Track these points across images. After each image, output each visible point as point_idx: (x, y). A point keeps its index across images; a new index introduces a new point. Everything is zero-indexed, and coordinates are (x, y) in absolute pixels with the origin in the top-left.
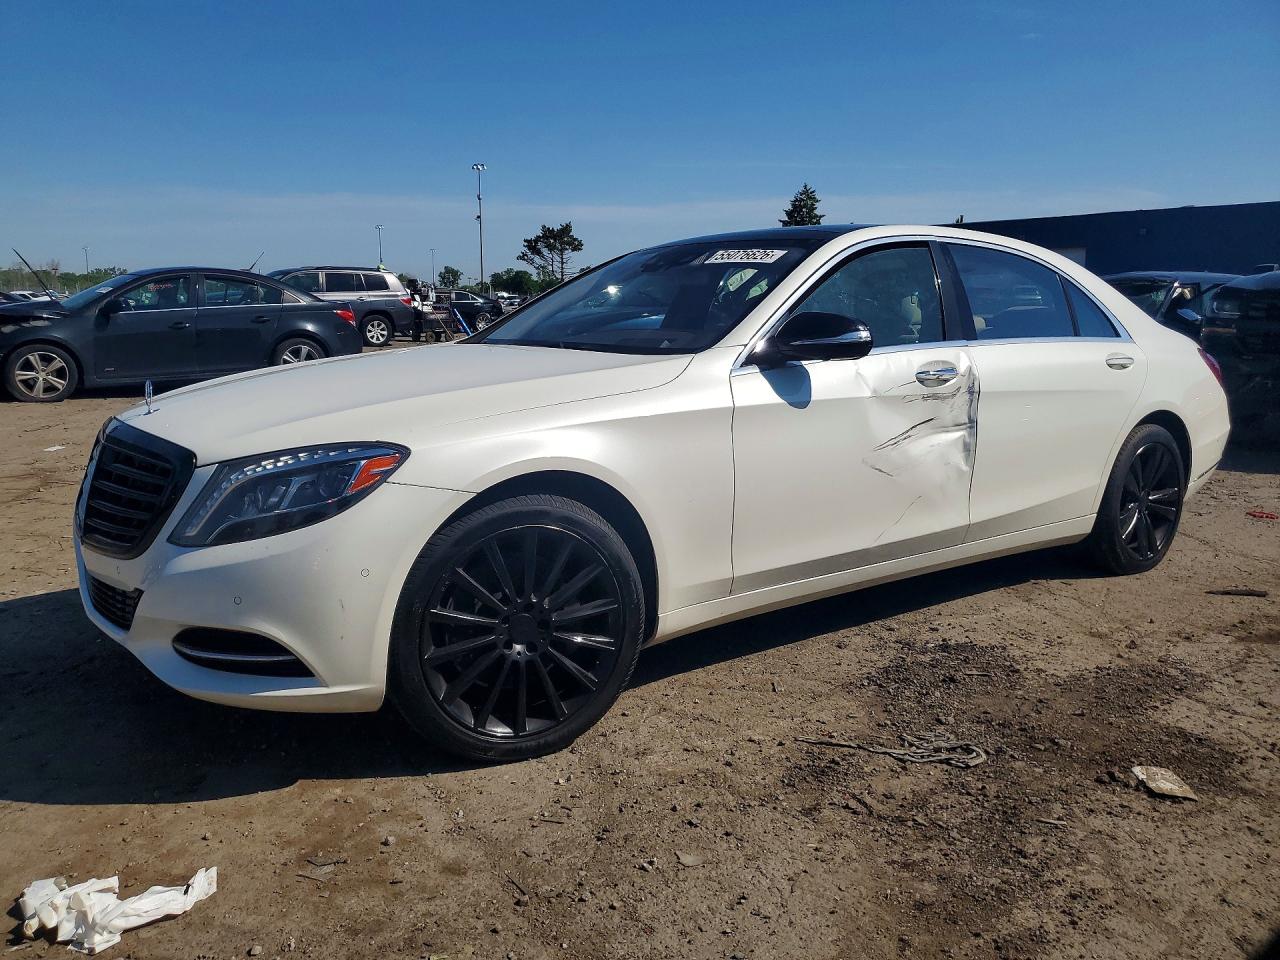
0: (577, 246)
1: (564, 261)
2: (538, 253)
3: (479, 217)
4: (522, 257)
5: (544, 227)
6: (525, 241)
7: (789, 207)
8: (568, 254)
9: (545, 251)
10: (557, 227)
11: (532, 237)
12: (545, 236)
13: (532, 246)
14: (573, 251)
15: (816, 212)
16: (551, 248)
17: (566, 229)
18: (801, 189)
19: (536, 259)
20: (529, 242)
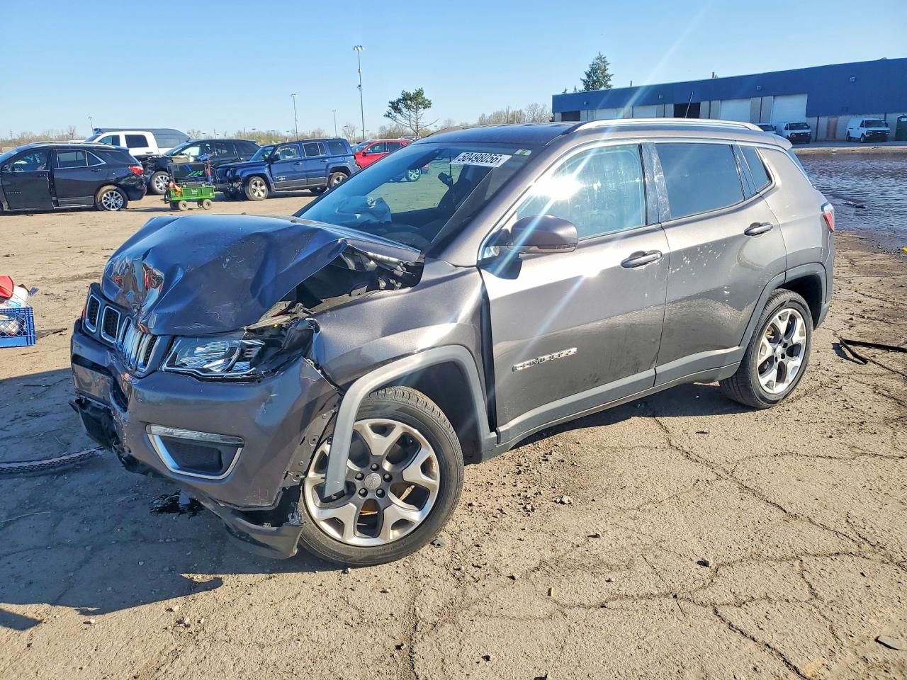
0: (427, 105)
1: (418, 116)
2: (400, 112)
3: (360, 86)
4: (388, 115)
5: (403, 91)
6: (390, 103)
7: (588, 69)
8: (421, 111)
9: (404, 110)
10: (412, 92)
11: (394, 99)
12: (404, 99)
13: (395, 106)
14: (424, 108)
15: (607, 72)
16: (408, 107)
17: (419, 93)
18: (597, 55)
19: (398, 116)
20: (392, 103)
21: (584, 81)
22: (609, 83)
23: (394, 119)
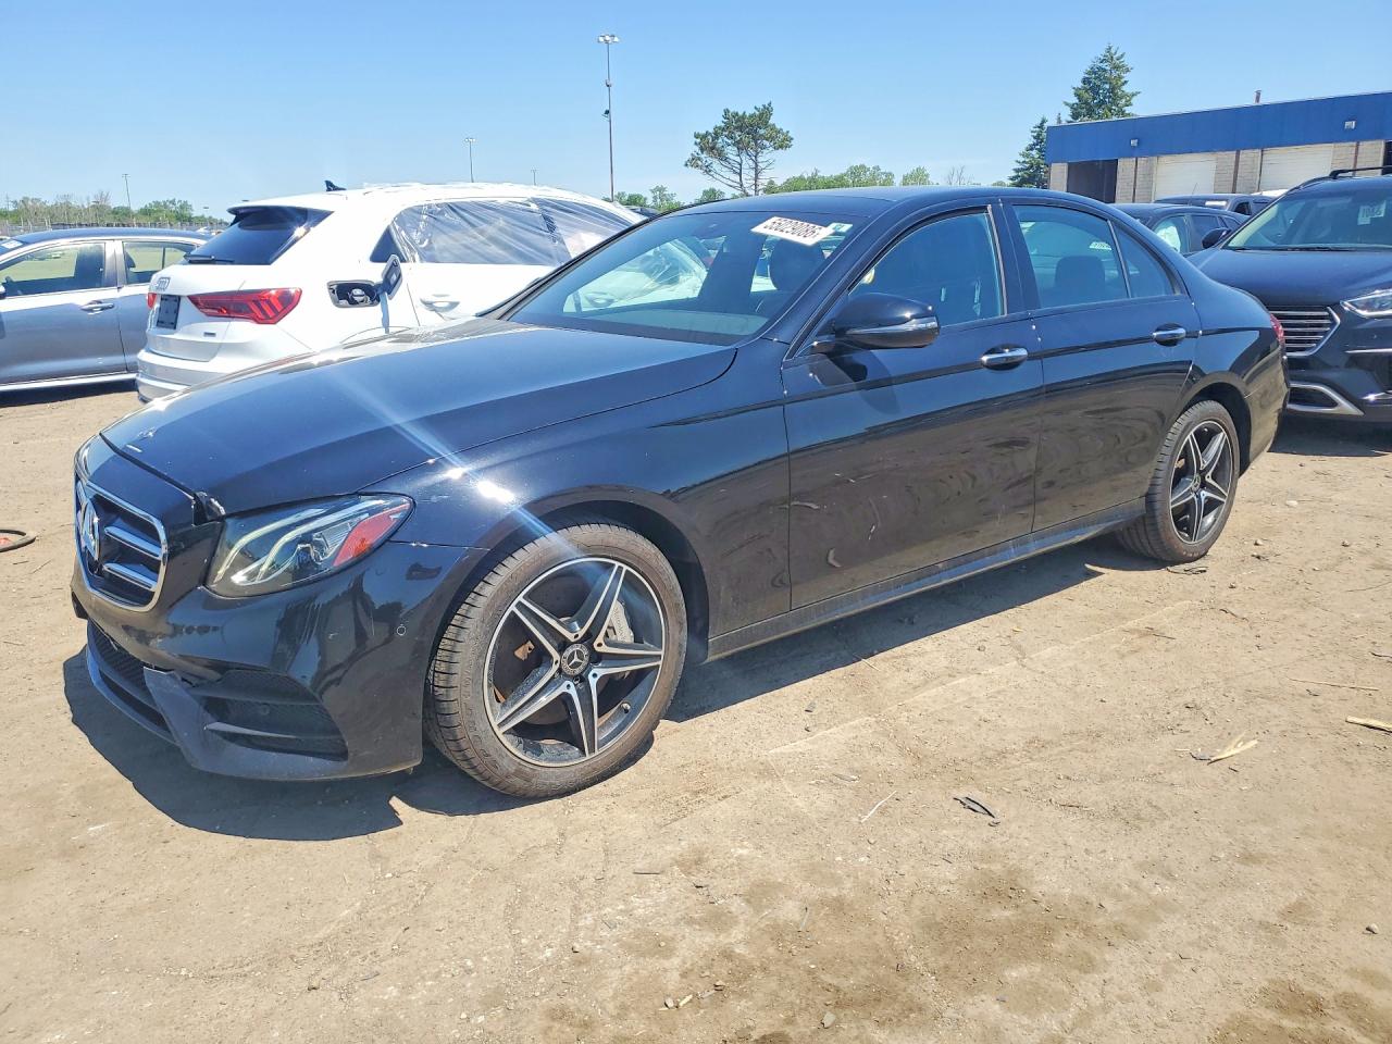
0: (783, 142)
1: (761, 165)
2: (722, 157)
3: (606, 112)
4: (693, 162)
5: (727, 111)
6: (697, 136)
7: (1081, 82)
8: (767, 154)
9: (731, 152)
11: (708, 129)
12: (727, 127)
13: (708, 145)
14: (775, 149)
15: (1124, 88)
16: (741, 147)
17: (766, 113)
18: (1101, 53)
19: (714, 165)
20: (704, 137)
21: (1072, 106)
22: (1128, 110)
23: (708, 170)
